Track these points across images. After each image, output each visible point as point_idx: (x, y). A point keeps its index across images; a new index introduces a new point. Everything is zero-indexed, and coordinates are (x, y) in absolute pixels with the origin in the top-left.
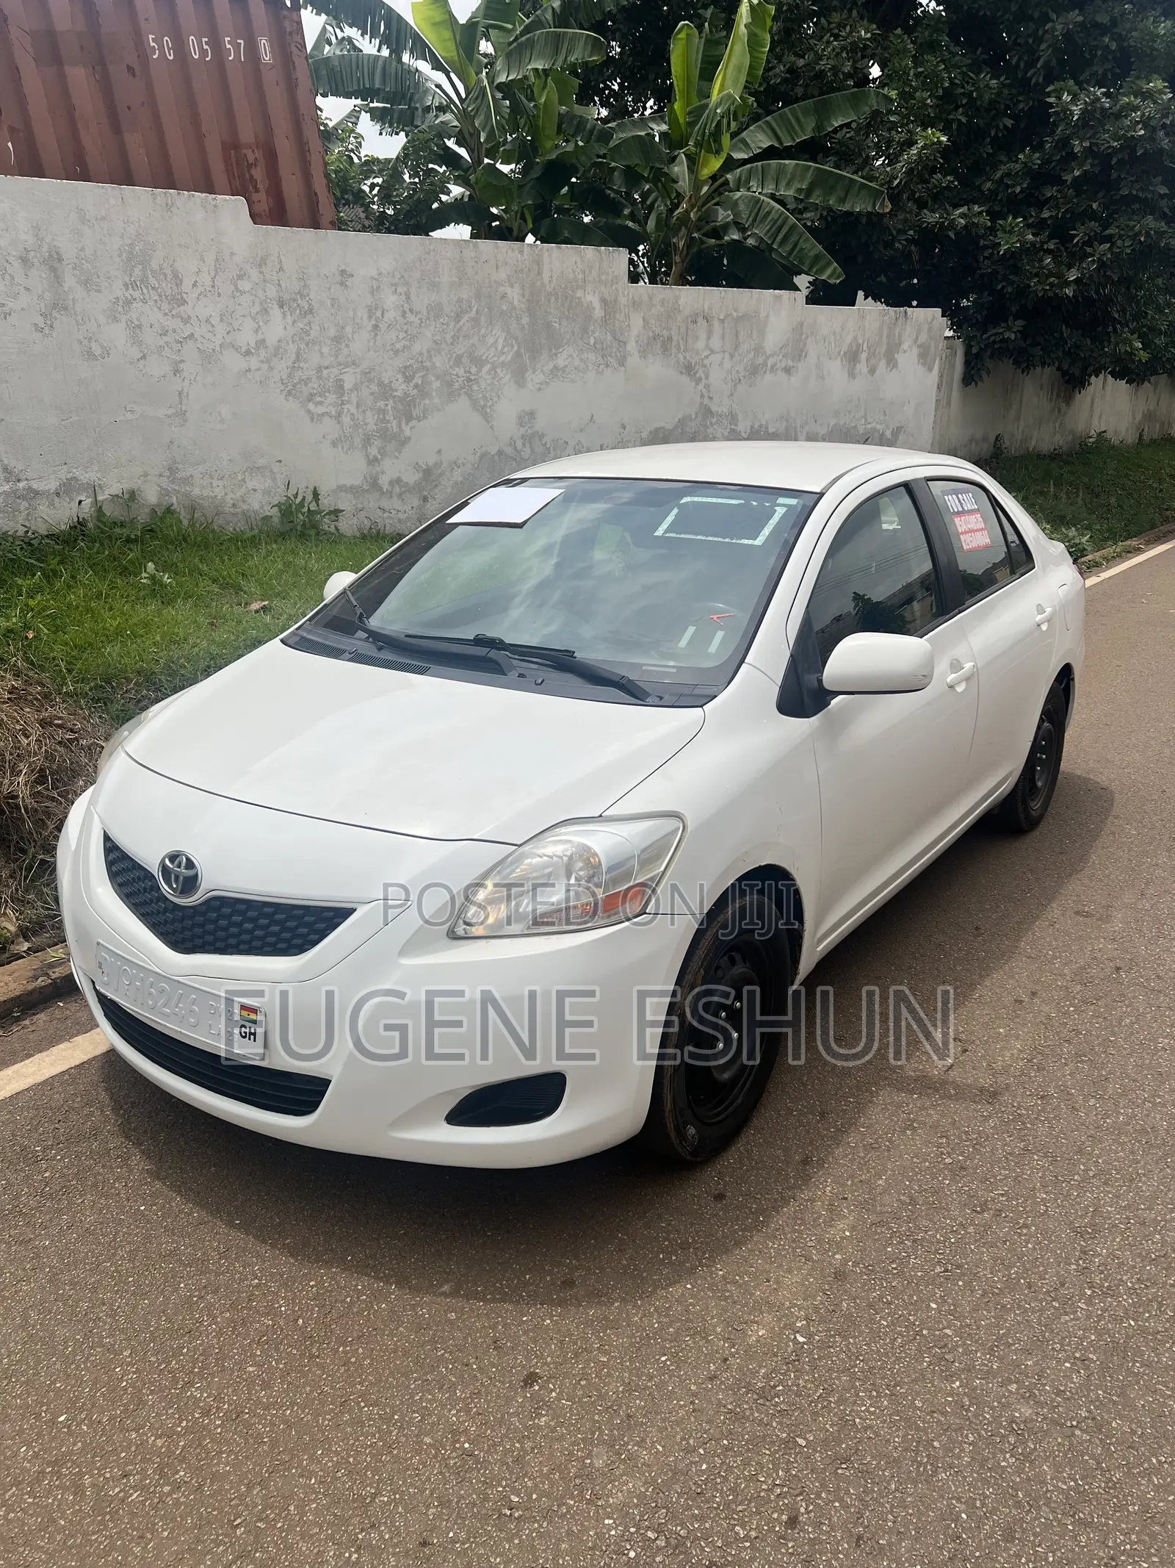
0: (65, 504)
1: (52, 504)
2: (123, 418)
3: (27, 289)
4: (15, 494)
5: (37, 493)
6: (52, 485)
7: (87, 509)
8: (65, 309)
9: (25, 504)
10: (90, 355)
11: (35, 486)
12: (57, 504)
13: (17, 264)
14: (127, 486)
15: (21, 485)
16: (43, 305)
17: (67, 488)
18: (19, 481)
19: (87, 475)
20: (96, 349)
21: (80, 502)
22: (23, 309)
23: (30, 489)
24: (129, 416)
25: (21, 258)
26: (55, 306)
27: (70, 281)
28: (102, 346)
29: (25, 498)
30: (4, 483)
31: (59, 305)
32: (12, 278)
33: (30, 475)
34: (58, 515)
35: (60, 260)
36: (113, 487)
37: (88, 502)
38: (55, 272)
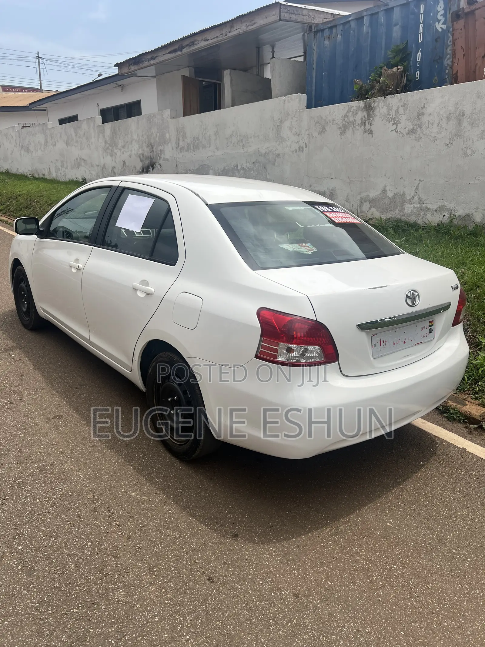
0: (438, 215)
1: (433, 214)
2: (473, 182)
3: (446, 129)
4: (421, 209)
5: (429, 209)
6: (434, 207)
7: (446, 219)
8: (460, 136)
9: (423, 213)
10: (466, 155)
11: (428, 206)
12: (435, 215)
13: (444, 120)
14: (466, 212)
15: (423, 205)
16: (450, 135)
17: (440, 209)
18: (423, 204)
19: (450, 205)
20: (469, 152)
21: (444, 215)
22: (442, 138)
23: (426, 207)
24: (477, 181)
25: (447, 117)
26: (456, 135)
27: (465, 124)
28: (472, 150)
29: (423, 210)
30: (418, 204)
31: (458, 135)
32: (441, 125)
33: (427, 202)
34: (435, 219)
35: (463, 115)
36: (461, 212)
37: (447, 216)
38: (459, 121)
